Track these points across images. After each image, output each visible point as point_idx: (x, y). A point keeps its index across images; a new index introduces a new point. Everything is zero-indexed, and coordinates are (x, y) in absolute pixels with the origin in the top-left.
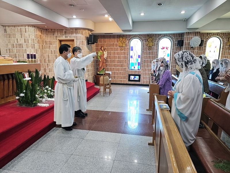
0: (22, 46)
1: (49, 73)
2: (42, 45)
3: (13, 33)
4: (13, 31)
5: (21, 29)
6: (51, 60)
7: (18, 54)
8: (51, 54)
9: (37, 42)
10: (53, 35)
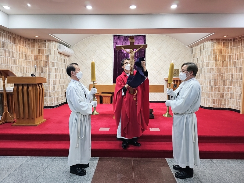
1: (229, 100)
2: (223, 62)
3: (196, 53)
5: (201, 46)
6: (234, 82)
8: (236, 74)
9: (213, 58)
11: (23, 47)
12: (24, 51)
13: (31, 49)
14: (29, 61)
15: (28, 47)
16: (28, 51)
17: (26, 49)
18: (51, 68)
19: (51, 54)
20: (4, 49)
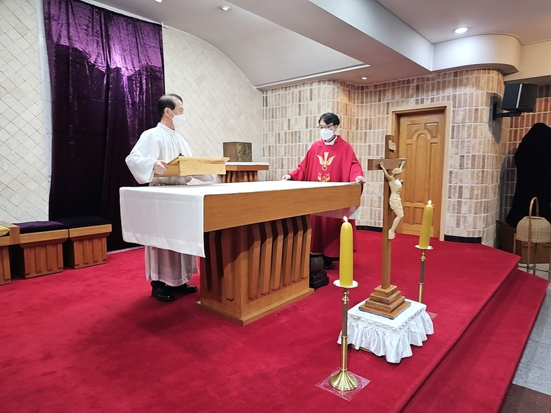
0: (299, 137)
2: (348, 132)
3: (280, 106)
4: (282, 101)
5: (300, 92)
7: (287, 157)
8: (367, 157)
10: (379, 101)
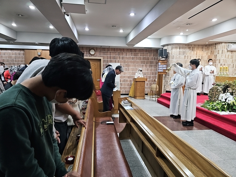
11: (200, 51)
12: (200, 54)
13: (206, 52)
14: (204, 60)
15: (205, 51)
16: (204, 53)
17: (203, 53)
18: (217, 64)
19: (218, 54)
20: (185, 55)
